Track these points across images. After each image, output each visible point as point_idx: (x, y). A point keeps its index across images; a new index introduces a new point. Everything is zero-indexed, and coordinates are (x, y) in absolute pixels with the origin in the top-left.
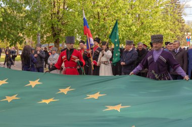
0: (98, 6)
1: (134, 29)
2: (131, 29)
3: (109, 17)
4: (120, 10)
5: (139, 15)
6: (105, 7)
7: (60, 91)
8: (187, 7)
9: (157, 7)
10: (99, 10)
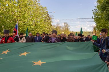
0: (15, 15)
1: (32, 27)
2: (31, 27)
3: (21, 21)
4: (26, 18)
5: (34, 21)
6: (18, 16)
7: (2, 53)
8: (53, 19)
9: (42, 18)
10: (16, 17)
